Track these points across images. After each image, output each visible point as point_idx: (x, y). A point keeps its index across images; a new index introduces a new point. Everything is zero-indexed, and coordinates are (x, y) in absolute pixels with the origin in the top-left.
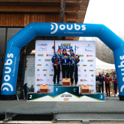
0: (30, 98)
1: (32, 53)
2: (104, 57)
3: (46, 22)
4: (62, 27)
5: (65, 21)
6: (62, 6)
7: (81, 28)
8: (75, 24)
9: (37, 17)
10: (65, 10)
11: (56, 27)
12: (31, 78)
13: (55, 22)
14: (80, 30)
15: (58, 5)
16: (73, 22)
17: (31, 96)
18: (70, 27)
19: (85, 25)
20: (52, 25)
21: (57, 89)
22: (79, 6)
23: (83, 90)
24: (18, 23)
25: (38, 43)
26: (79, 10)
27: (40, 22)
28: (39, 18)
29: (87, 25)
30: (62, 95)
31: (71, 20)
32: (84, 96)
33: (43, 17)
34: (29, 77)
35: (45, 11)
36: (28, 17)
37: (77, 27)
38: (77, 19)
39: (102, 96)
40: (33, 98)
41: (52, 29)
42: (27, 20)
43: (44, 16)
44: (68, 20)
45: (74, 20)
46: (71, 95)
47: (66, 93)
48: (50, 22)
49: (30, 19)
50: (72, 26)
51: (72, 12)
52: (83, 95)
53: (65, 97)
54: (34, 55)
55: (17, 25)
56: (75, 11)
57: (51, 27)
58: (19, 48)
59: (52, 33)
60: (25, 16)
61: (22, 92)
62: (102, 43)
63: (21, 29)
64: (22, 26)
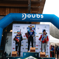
1: (10, 32)
2: (57, 36)
3: (19, 13)
4: (29, 16)
5: (31, 13)
6: (29, 3)
8: (37, 14)
9: (14, 10)
10: (31, 6)
11: (25, 16)
12: (9, 47)
13: (25, 13)
14: (40, 18)
15: (27, 3)
17: (9, 58)
18: (34, 16)
19: (43, 15)
21: (25, 54)
22: (40, 3)
23: (41, 55)
26: (39, 6)
27: (16, 13)
28: (15, 10)
29: (44, 15)
31: (35, 12)
34: (8, 47)
35: (19, 6)
36: (9, 10)
37: (38, 16)
38: (39, 11)
42: (7, 11)
43: (18, 9)
44: (33, 12)
45: (37, 12)
46: (34, 58)
48: (22, 13)
49: (9, 11)
50: (35, 15)
51: (35, 7)
54: (12, 33)
56: (37, 7)
57: (22, 16)
59: (23, 19)
60: (7, 9)
62: (55, 27)
63: (4, 17)
64: (5, 15)
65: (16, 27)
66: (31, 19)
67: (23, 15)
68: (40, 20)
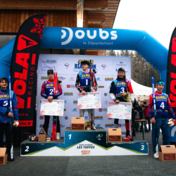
0: (27, 150)
3: (55, 25)
7: (110, 36)
10: (84, 6)
11: (69, 34)
14: (109, 40)
16: (97, 27)
17: (28, 147)
18: (92, 34)
19: (115, 32)
20: (63, 31)
22: (107, 0)
24: (12, 28)
26: (106, 6)
29: (119, 32)
30: (78, 145)
31: (94, 23)
32: (115, 147)
33: (50, 19)
35: (53, 7)
37: (104, 35)
39: (143, 146)
40: (31, 151)
41: (63, 37)
43: (52, 16)
44: (89, 22)
45: (99, 23)
46: (94, 145)
47: (86, 142)
48: (61, 26)
51: (95, 9)
52: (113, 145)
53: (83, 149)
55: (10, 31)
56: (99, 9)
57: (62, 34)
59: (63, 43)
66: (85, 43)
68: (108, 44)
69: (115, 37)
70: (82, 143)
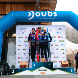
0: (13, 72)
1: (13, 36)
3: (24, 10)
4: (38, 14)
5: (40, 10)
7: (53, 15)
8: (48, 12)
9: (17, 7)
13: (32, 10)
16: (46, 10)
18: (44, 14)
19: (56, 12)
21: (35, 64)
24: (1, 12)
25: (18, 28)
27: (19, 10)
28: (18, 7)
29: (58, 12)
31: (45, 8)
33: (21, 7)
35: (23, 1)
36: (9, 6)
37: (50, 14)
38: (50, 7)
41: (29, 16)
42: (8, 8)
43: (22, 5)
44: (42, 8)
45: (47, 8)
46: (46, 69)
48: (28, 10)
49: (10, 8)
50: (45, 13)
53: (41, 71)
54: (15, 37)
56: (48, 1)
58: (3, 32)
59: (29, 19)
60: (7, 5)
61: (5, 69)
63: (3, 16)
64: (4, 14)
65: (21, 29)
66: (41, 19)
67: (29, 13)
68: (52, 19)
69: (56, 15)
70: (40, 68)
